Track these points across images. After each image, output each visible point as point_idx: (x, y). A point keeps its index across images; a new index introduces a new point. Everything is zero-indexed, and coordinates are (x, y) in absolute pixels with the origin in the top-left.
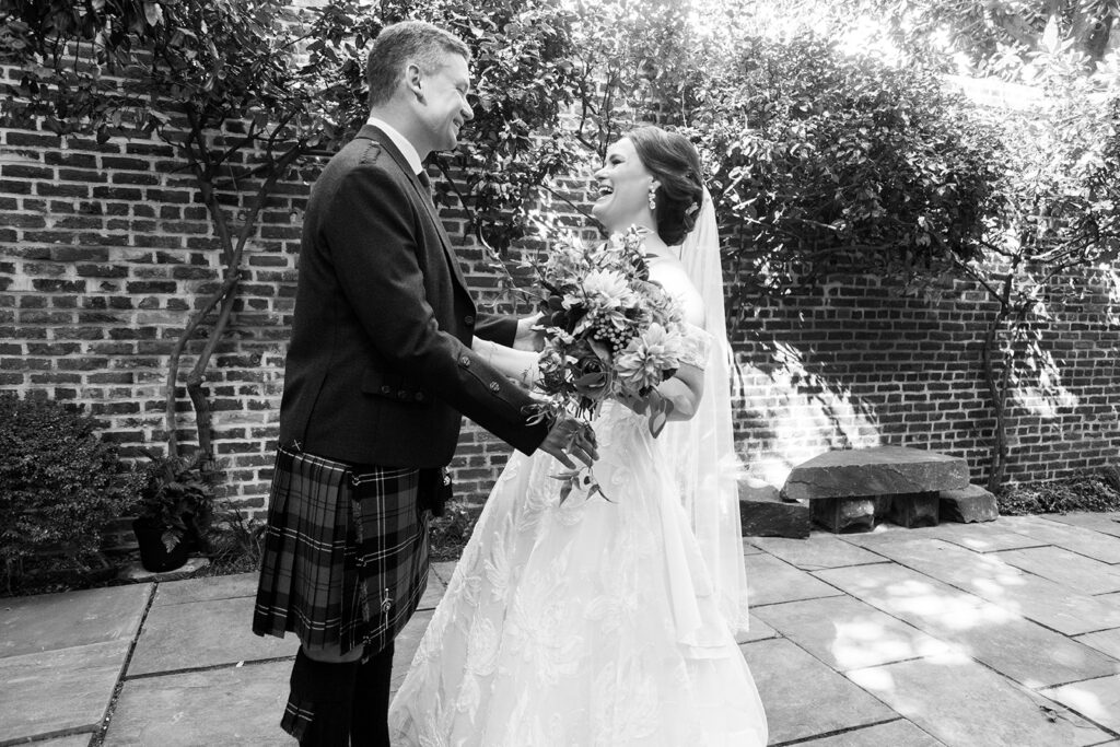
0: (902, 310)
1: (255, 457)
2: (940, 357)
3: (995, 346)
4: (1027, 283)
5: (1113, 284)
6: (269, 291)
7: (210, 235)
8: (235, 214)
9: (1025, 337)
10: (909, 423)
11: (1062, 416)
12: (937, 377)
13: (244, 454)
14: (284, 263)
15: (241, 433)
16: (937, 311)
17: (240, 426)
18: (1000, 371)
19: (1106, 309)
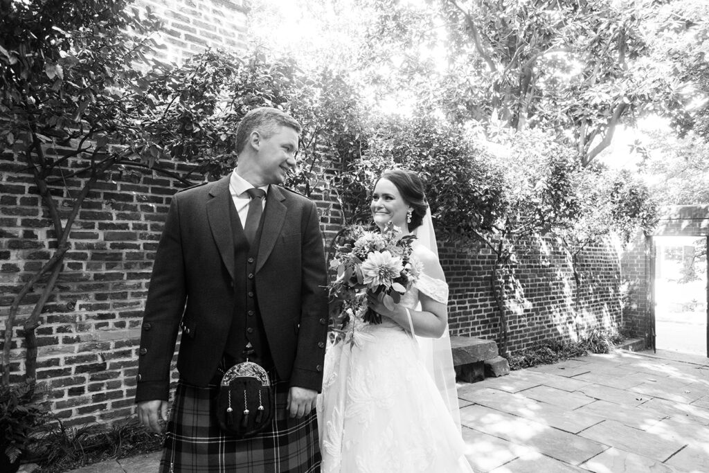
0: (454, 260)
1: (66, 379)
2: (473, 285)
3: (496, 278)
4: (507, 244)
5: (541, 245)
6: (84, 257)
7: (40, 217)
8: (60, 202)
9: (508, 272)
10: (460, 323)
11: (526, 313)
12: (471, 296)
13: (58, 378)
14: (96, 236)
15: (57, 362)
16: (470, 260)
17: (55, 357)
18: (499, 291)
19: (539, 257)
